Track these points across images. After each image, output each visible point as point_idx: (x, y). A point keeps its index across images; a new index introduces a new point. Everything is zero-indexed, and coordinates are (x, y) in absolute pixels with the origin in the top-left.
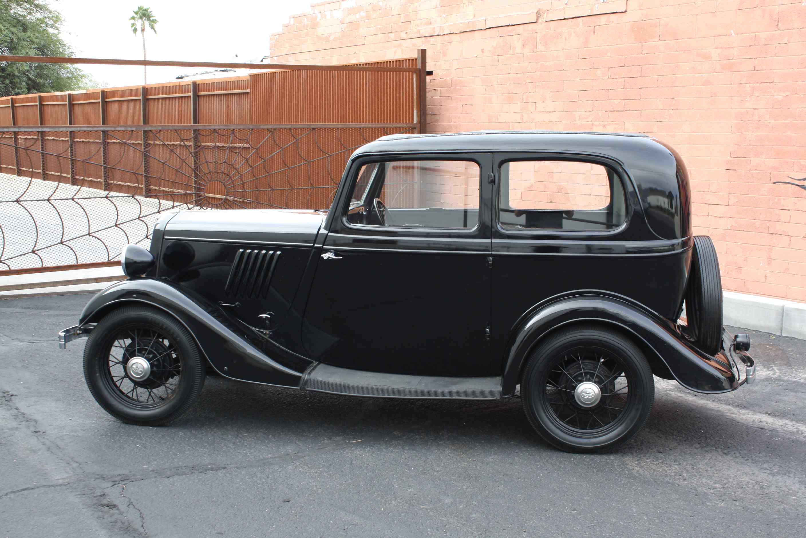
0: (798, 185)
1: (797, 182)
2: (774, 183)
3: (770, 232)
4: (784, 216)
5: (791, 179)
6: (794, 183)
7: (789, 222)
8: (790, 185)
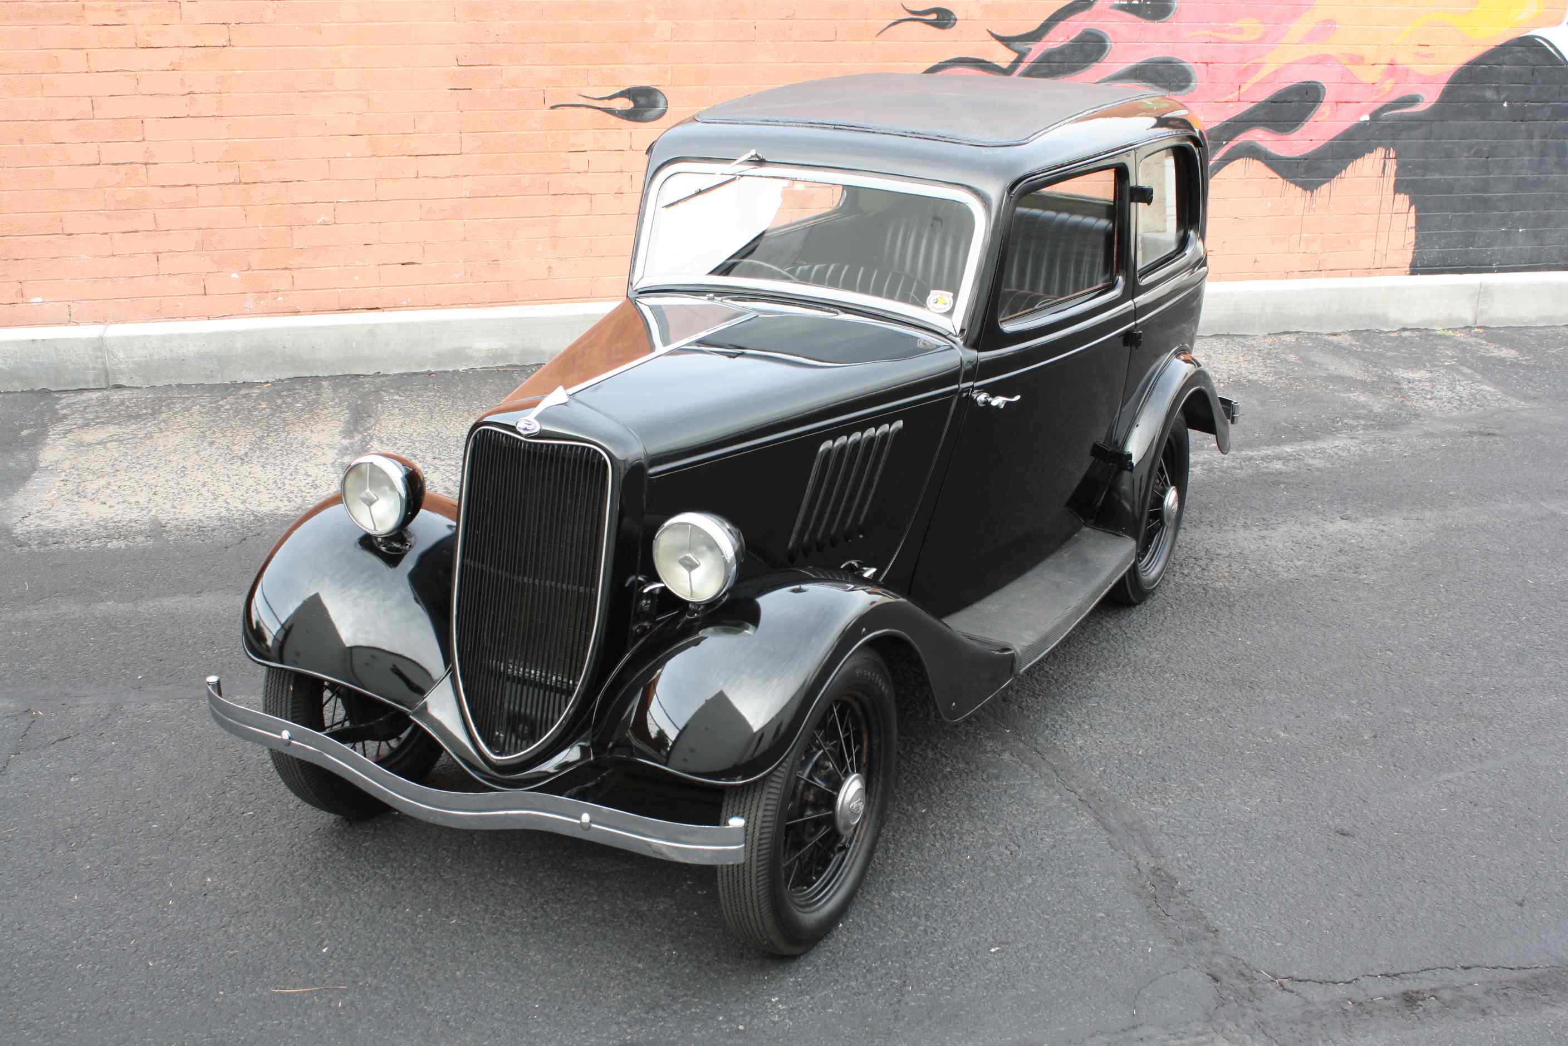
0: (599, 108)
1: (597, 104)
2: (553, 108)
3: (551, 192)
4: (578, 162)
5: (585, 99)
6: (592, 105)
7: (586, 172)
8: (584, 109)
